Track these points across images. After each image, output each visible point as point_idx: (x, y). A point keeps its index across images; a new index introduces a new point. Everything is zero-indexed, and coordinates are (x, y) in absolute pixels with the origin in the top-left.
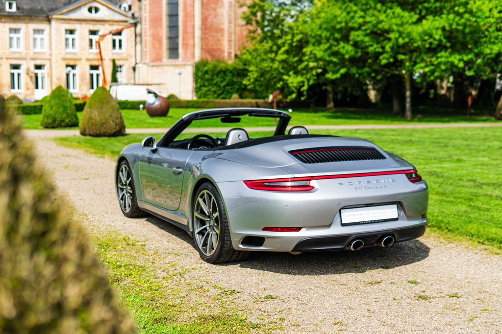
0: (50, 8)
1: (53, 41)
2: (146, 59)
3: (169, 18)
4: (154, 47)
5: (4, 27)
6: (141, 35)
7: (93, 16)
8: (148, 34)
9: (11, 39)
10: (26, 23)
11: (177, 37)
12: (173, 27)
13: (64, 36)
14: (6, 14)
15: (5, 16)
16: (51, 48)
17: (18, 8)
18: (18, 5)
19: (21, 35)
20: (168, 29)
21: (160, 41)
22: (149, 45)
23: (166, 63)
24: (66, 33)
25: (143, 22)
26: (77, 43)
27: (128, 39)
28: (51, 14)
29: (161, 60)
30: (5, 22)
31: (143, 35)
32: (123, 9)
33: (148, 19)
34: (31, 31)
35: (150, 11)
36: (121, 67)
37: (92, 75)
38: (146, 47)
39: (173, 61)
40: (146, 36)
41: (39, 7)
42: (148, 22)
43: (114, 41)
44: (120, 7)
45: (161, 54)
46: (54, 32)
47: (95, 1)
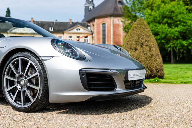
0: (64, 29)
3: (103, 32)
6: (94, 37)
7: (78, 31)
8: (96, 37)
11: (105, 38)
12: (104, 35)
17: (54, 29)
20: (102, 35)
21: (100, 40)
24: (69, 37)
25: (94, 33)
27: (90, 39)
28: (64, 31)
32: (88, 29)
33: (96, 32)
35: (97, 30)
41: (61, 29)
43: (85, 40)
46: (65, 37)
47: (78, 27)
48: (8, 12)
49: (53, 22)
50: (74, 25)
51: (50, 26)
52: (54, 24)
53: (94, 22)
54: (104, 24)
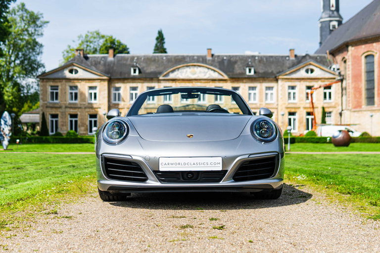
0: (278, 71)
1: (279, 95)
2: (349, 106)
3: (367, 75)
4: (355, 97)
5: (245, 86)
6: (346, 89)
7: (310, 75)
8: (350, 87)
9: (250, 94)
10: (260, 82)
11: (374, 88)
12: (370, 81)
13: (287, 91)
14: (246, 76)
15: (245, 78)
16: (278, 100)
17: (255, 72)
18: (256, 71)
19: (257, 91)
20: (366, 82)
21: (360, 92)
22: (351, 96)
23: (364, 109)
24: (289, 89)
25: (347, 78)
26: (297, 96)
27: (336, 92)
28: (277, 75)
29: (360, 106)
30: (245, 83)
31: (347, 88)
32: (332, 69)
33: (350, 75)
34: (264, 88)
35: (352, 69)
36: (330, 113)
37: (308, 120)
38: (349, 97)
39: (370, 107)
40: (349, 89)
41: (270, 71)
42: (350, 78)
43: (325, 94)
44: (331, 68)
45: (361, 102)
46: (280, 88)
47: (310, 64)
48: (159, 40)
49: (254, 57)
50: (300, 61)
51: (248, 66)
52: (255, 59)
53: (345, 53)
54: (370, 57)
